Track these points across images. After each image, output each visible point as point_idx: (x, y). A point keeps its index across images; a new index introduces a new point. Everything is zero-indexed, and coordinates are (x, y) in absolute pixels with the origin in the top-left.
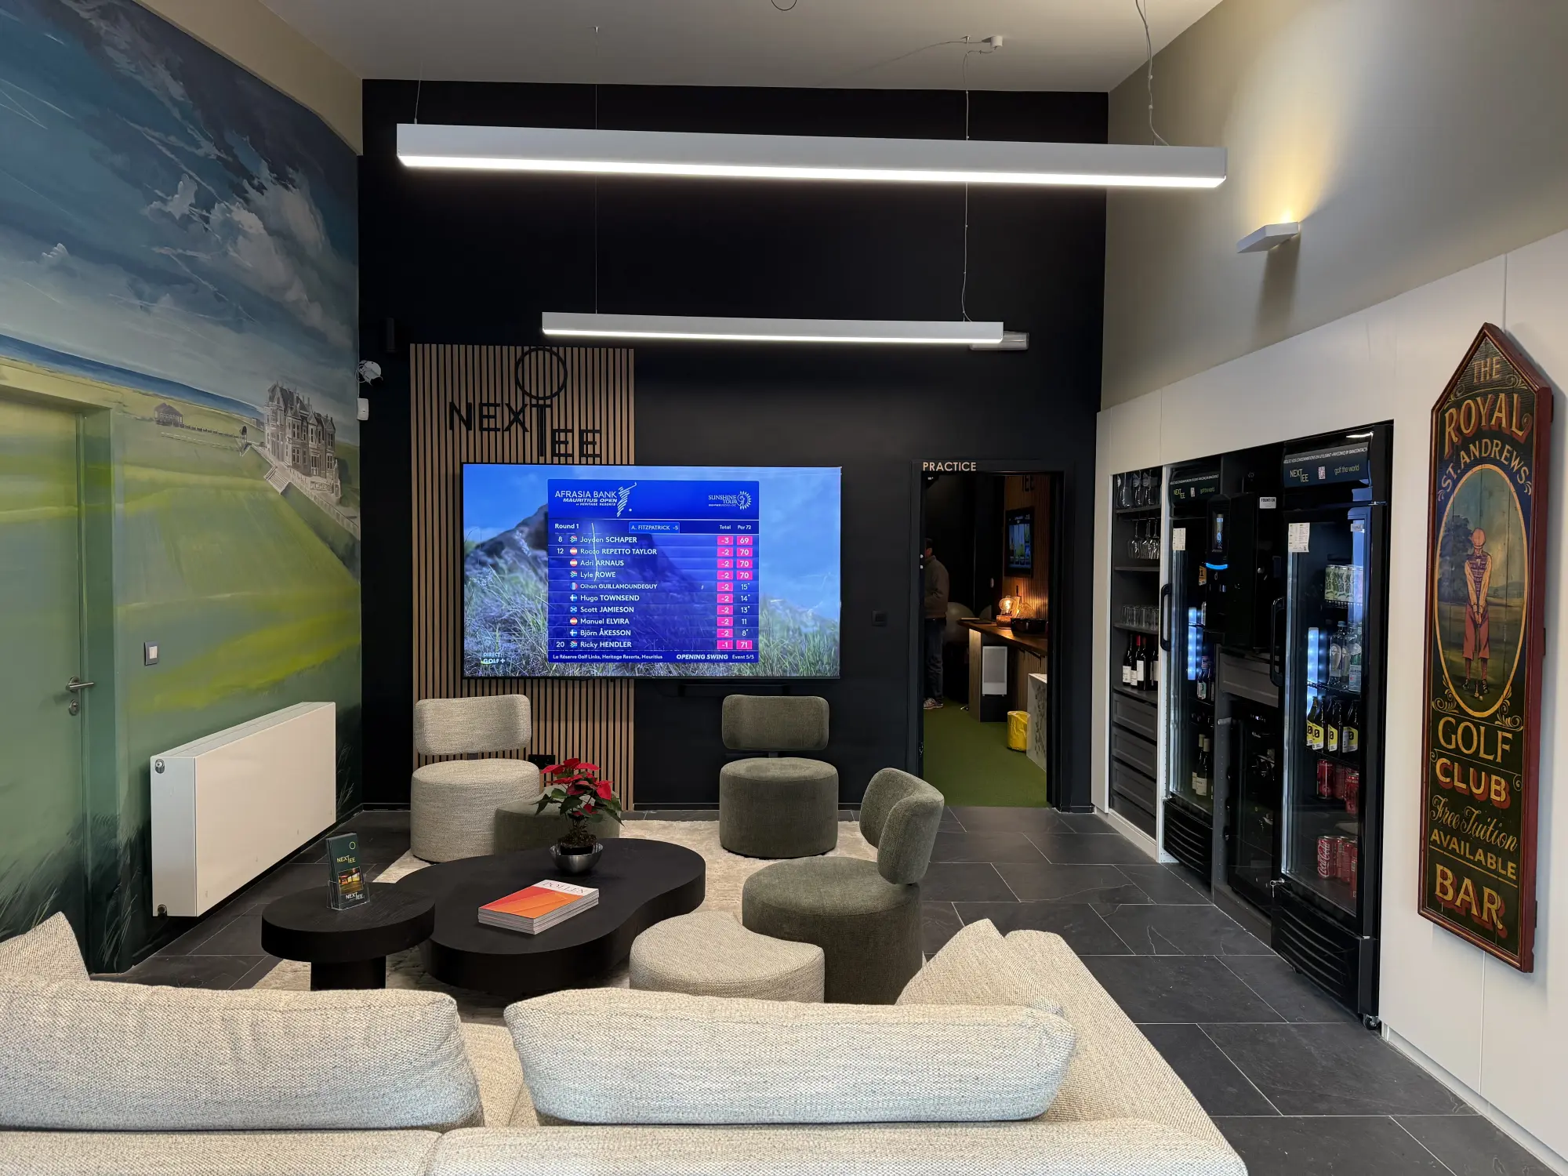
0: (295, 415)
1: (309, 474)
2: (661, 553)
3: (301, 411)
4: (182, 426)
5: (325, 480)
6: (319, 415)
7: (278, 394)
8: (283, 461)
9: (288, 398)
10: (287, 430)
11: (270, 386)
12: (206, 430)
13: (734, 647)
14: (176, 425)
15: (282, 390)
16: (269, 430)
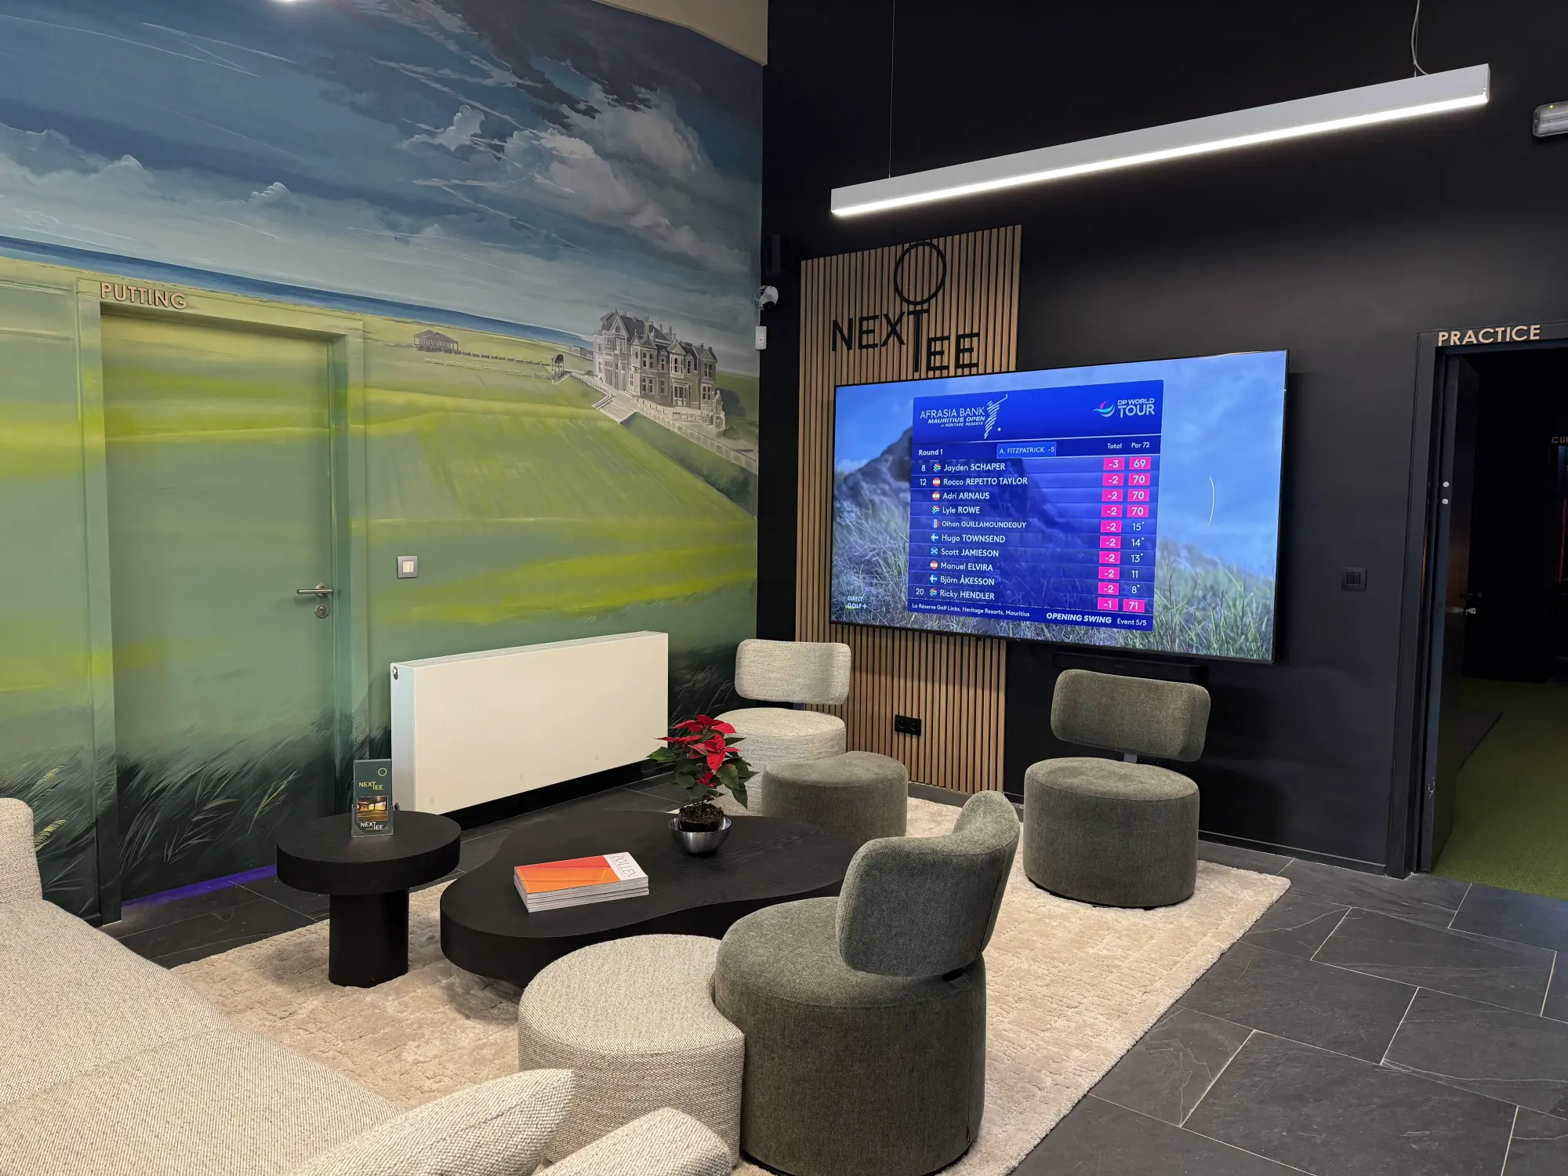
0: (647, 344)
1: (671, 405)
2: (1034, 484)
3: (657, 340)
4: (458, 352)
5: (699, 411)
6: (690, 345)
7: (618, 322)
8: (624, 389)
9: (633, 328)
10: (633, 359)
11: (605, 313)
12: (496, 357)
13: (1120, 607)
14: (449, 351)
15: (623, 318)
16: (600, 359)
